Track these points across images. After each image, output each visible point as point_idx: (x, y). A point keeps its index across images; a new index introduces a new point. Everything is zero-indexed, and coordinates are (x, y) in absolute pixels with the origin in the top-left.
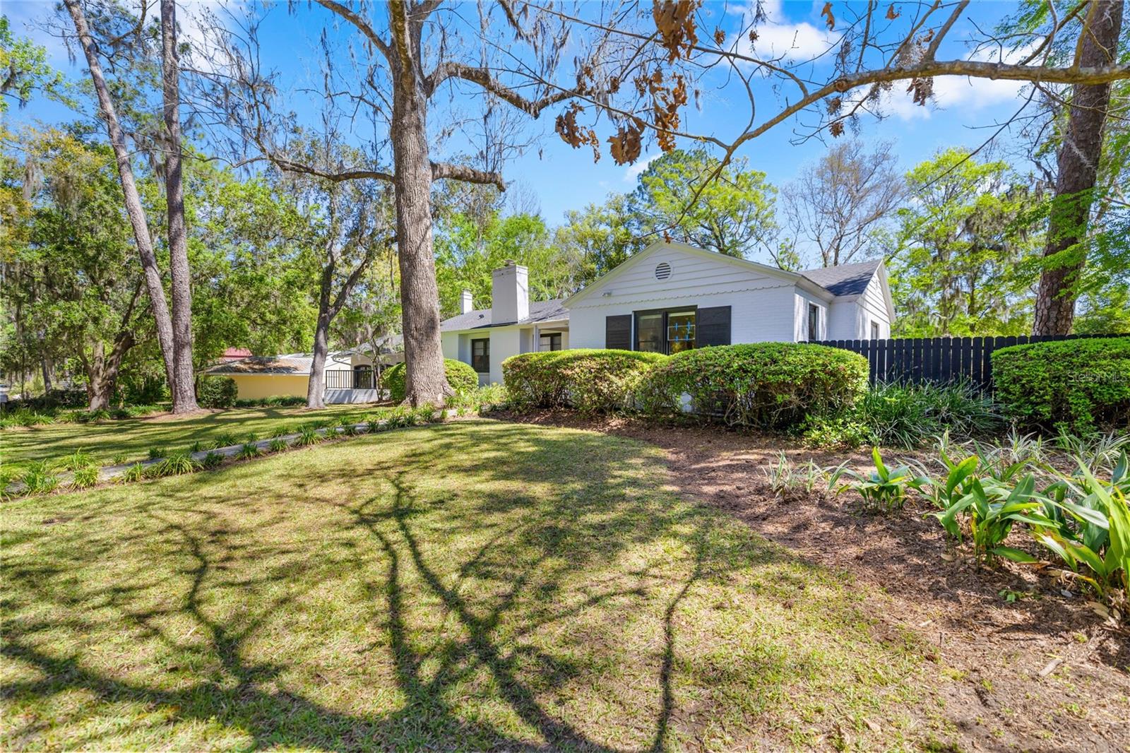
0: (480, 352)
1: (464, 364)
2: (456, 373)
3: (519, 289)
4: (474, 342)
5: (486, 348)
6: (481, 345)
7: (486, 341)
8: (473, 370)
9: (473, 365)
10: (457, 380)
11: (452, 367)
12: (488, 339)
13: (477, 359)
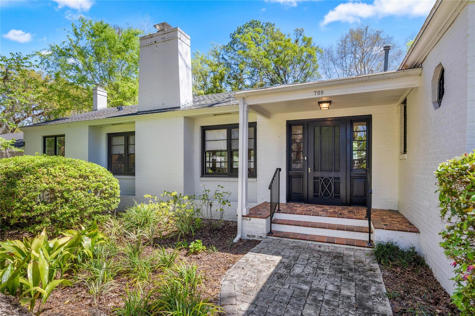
0: (120, 150)
1: (96, 167)
2: (79, 183)
3: (181, 62)
4: (110, 136)
5: (127, 145)
6: (121, 140)
7: (129, 136)
8: (110, 175)
9: (110, 168)
10: (81, 194)
11: (72, 172)
12: (133, 133)
13: (115, 158)
